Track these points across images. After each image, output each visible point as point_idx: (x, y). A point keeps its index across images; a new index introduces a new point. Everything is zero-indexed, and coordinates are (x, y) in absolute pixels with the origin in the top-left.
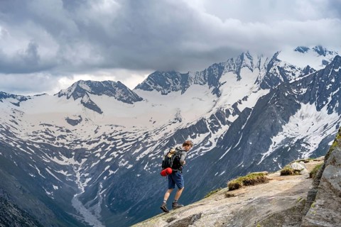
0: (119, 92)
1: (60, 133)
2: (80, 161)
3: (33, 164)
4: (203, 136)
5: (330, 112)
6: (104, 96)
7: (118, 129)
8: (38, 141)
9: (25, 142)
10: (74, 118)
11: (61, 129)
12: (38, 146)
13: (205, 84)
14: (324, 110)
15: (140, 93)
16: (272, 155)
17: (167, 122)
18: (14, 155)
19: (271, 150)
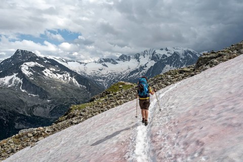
0: (112, 61)
2: (104, 80)
4: (138, 73)
5: (174, 67)
6: (108, 63)
7: (113, 71)
8: (92, 75)
9: (89, 76)
10: (101, 69)
11: (98, 72)
13: (135, 59)
14: (172, 66)
15: (117, 61)
17: (126, 69)
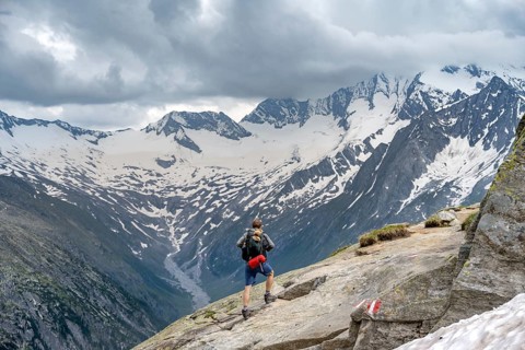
0: (221, 125)
1: (149, 178)
2: (174, 213)
3: (116, 216)
4: (327, 180)
5: (487, 147)
6: (203, 131)
7: (221, 171)
8: (122, 188)
9: (105, 190)
10: (166, 159)
11: (150, 172)
12: (121, 195)
13: (329, 114)
15: (248, 127)
16: (414, 202)
17: (282, 162)
18: (91, 205)
19: (412, 196)
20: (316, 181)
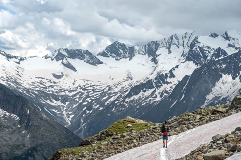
0: (87, 57)
1: (50, 84)
2: (65, 104)
3: (36, 104)
4: (150, 91)
6: (77, 60)
7: (89, 83)
8: (36, 89)
9: (28, 89)
10: (58, 74)
11: (50, 81)
12: (36, 92)
13: (145, 54)
14: (238, 79)
15: (101, 58)
17: (121, 79)
19: (206, 104)
20: (145, 91)
